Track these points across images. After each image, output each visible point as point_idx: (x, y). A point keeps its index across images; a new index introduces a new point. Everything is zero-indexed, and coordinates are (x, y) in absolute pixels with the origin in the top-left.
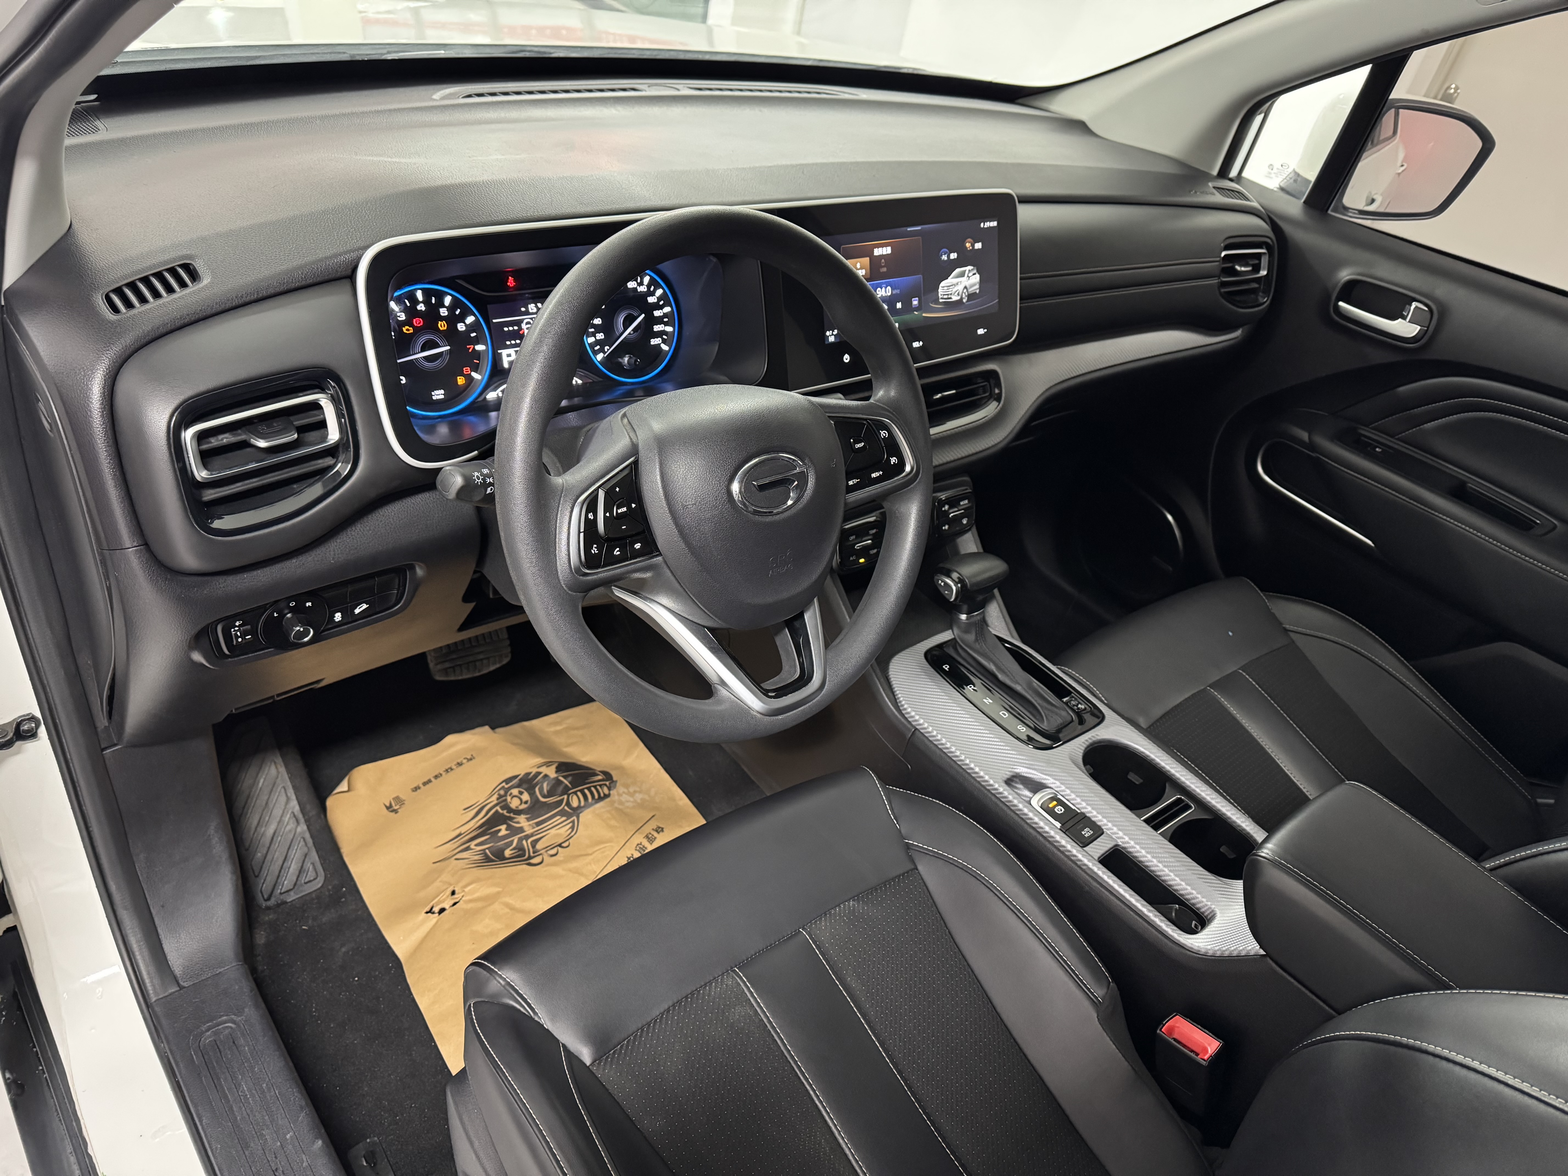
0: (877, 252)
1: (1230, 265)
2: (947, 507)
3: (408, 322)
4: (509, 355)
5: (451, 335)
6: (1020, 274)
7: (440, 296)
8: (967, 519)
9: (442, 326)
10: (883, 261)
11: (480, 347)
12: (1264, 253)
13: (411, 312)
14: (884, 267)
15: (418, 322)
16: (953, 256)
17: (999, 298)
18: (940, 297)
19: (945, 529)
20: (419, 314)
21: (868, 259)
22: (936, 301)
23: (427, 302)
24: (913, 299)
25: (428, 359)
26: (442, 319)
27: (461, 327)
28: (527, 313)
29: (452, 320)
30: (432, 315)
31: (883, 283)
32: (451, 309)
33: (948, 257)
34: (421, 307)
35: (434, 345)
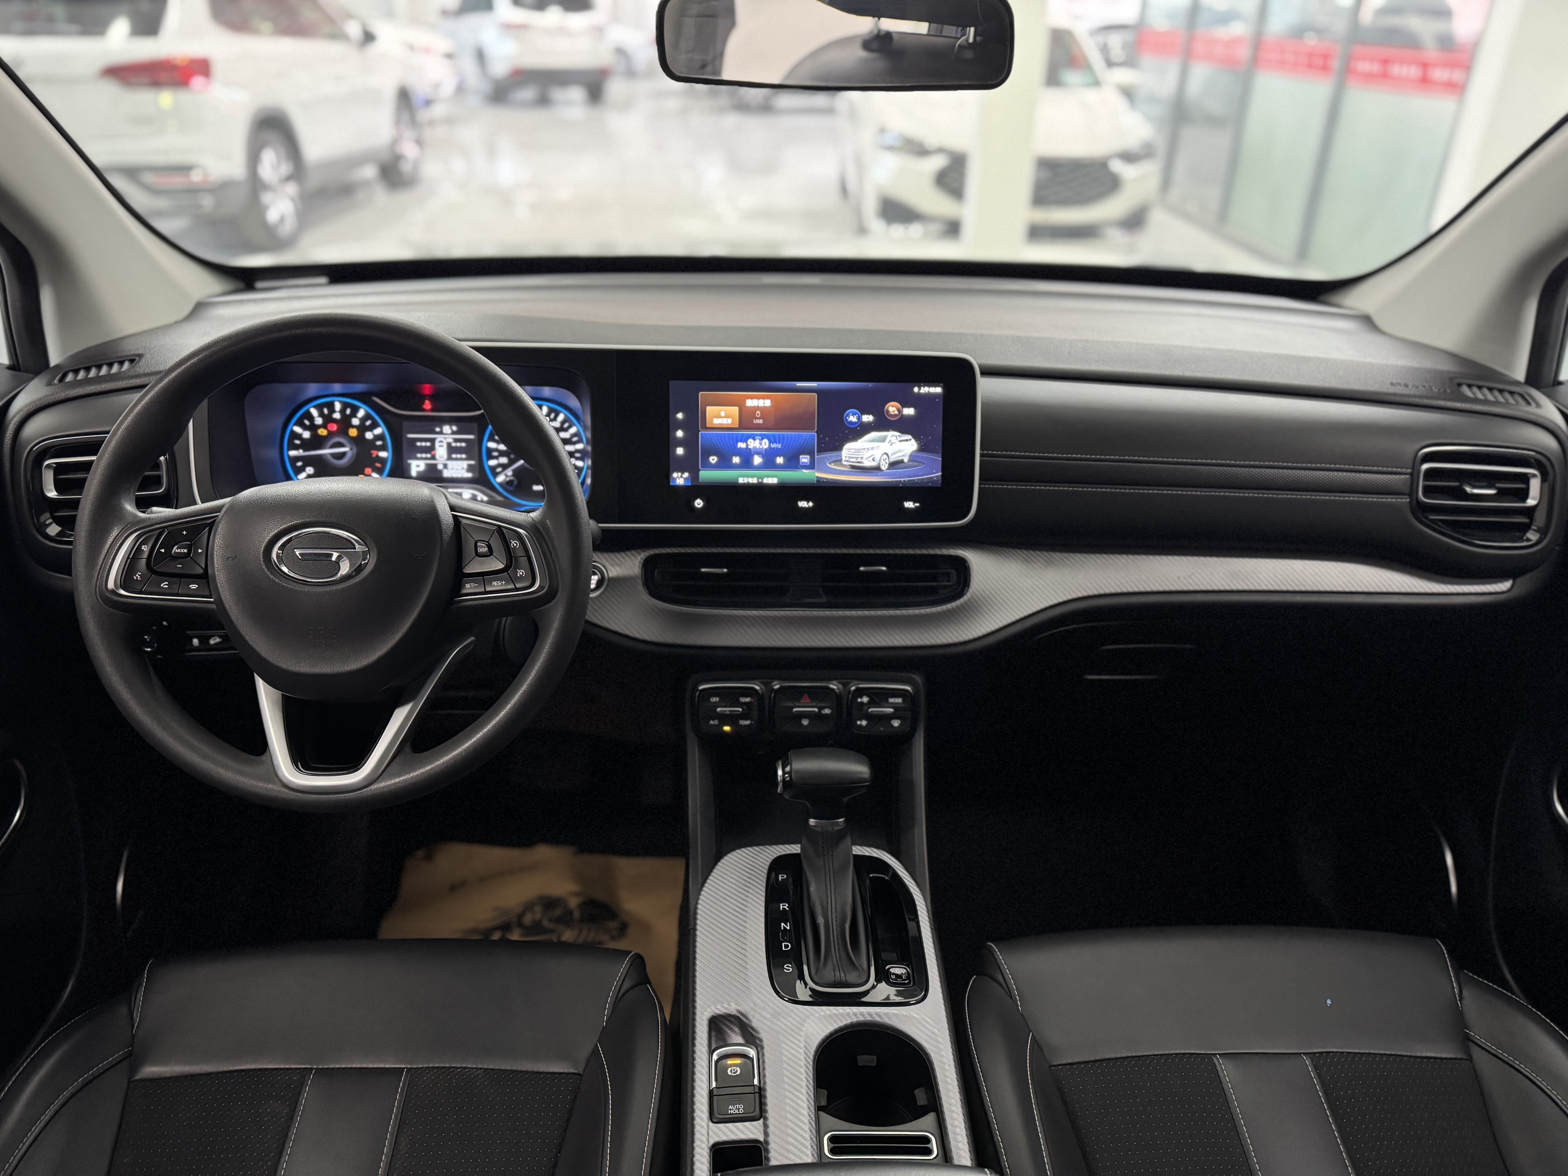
0: (750, 403)
1: (1457, 484)
2: (865, 699)
3: (324, 426)
4: (418, 466)
5: (360, 441)
6: (981, 449)
7: (355, 410)
8: (899, 722)
9: (353, 432)
10: (758, 412)
11: (383, 454)
12: (1534, 476)
13: (328, 420)
14: (759, 418)
15: (334, 427)
16: (868, 418)
17: (943, 471)
18: (844, 459)
19: (861, 725)
20: (335, 421)
21: (737, 408)
22: (839, 461)
23: (342, 411)
24: (801, 456)
25: (333, 455)
26: (353, 427)
27: (369, 435)
28: (441, 433)
29: (362, 429)
30: (345, 423)
31: (757, 435)
32: (363, 420)
33: (859, 418)
34: (337, 416)
35: (341, 445)
